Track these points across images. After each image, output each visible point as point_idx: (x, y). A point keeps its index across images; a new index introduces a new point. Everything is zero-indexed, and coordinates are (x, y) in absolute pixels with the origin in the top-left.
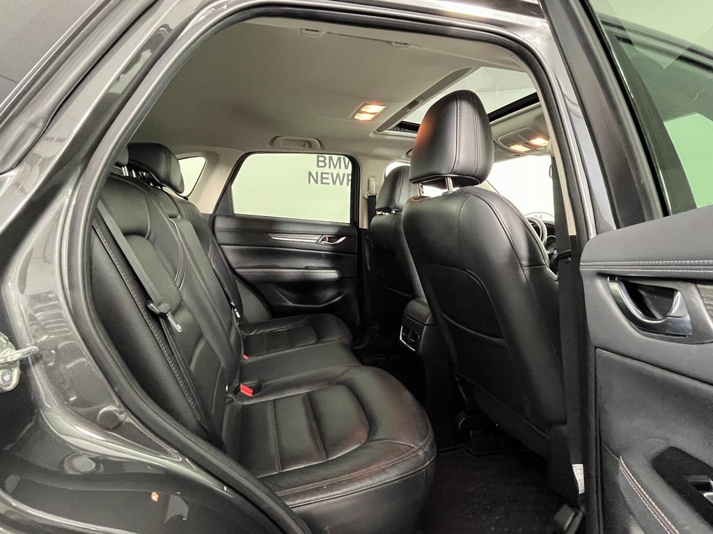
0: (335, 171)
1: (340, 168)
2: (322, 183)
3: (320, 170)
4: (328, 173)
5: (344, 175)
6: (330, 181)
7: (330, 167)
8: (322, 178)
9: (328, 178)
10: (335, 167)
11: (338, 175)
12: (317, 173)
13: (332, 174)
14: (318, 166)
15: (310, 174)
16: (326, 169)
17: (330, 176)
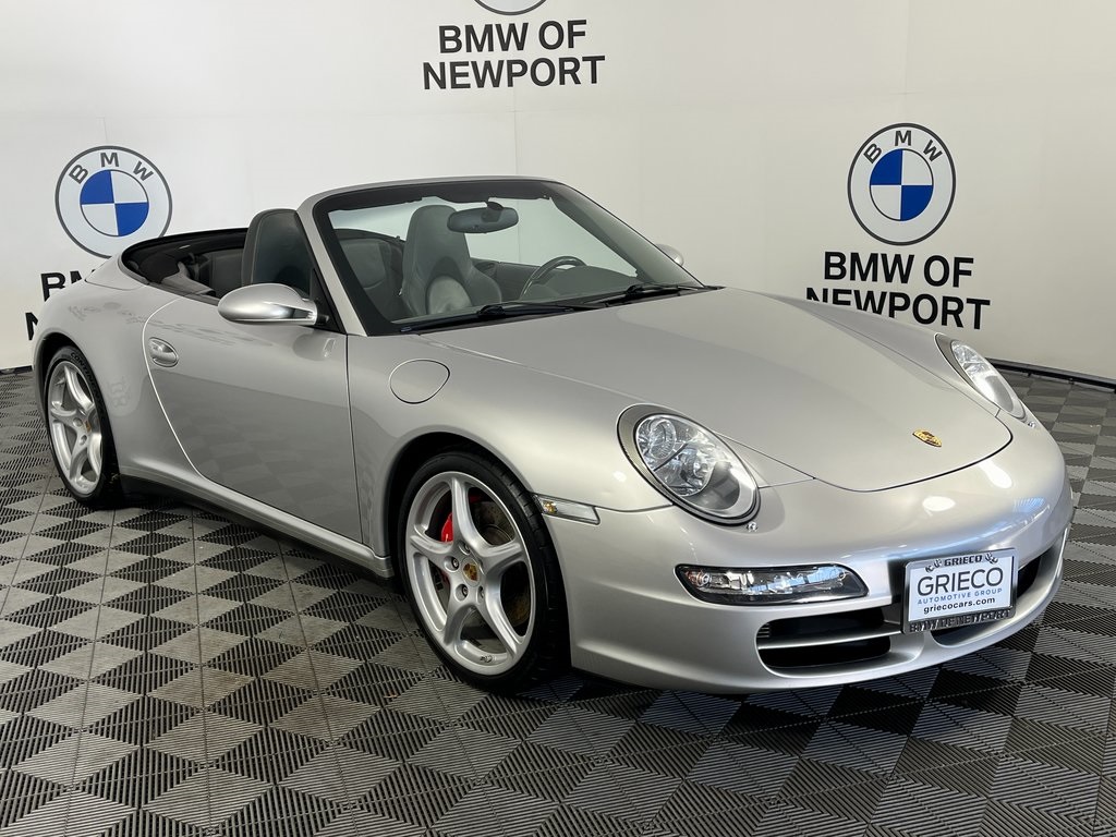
0: (480, 58)
1: (491, 49)
2: (454, 85)
3: (448, 58)
4: (466, 64)
5: (501, 63)
6: (471, 80)
7: (469, 50)
8: (454, 75)
9: (466, 75)
10: (480, 48)
11: (488, 65)
12: (442, 65)
13: (475, 64)
14: (444, 50)
15: (428, 68)
16: (462, 55)
17: (469, 69)
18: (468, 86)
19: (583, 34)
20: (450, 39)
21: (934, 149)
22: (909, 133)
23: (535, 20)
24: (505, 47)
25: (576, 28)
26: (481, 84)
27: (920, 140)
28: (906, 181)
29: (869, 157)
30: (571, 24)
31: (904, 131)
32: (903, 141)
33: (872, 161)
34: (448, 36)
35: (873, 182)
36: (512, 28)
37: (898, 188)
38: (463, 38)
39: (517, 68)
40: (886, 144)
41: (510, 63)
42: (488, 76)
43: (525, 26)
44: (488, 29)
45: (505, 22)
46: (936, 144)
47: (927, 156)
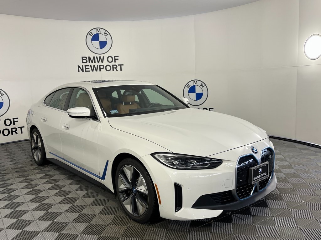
0: (92, 64)
1: (95, 62)
4: (89, 66)
5: (98, 66)
7: (89, 62)
8: (86, 68)
9: (89, 68)
10: (92, 62)
11: (94, 66)
12: (83, 66)
15: (79, 67)
17: (90, 67)
18: (89, 71)
19: (118, 59)
20: (84, 60)
21: (203, 85)
22: (197, 82)
23: (106, 56)
24: (98, 62)
25: (116, 58)
26: (93, 70)
27: (199, 83)
28: (197, 92)
29: (188, 87)
30: (115, 57)
31: (195, 81)
32: (195, 83)
33: (188, 88)
34: (84, 59)
35: (189, 93)
36: (100, 57)
37: (195, 93)
38: (88, 59)
39: (102, 67)
40: (192, 84)
41: (100, 66)
42: (94, 69)
43: (103, 57)
44: (94, 58)
45: (98, 56)
46: (203, 84)
47: (201, 87)
